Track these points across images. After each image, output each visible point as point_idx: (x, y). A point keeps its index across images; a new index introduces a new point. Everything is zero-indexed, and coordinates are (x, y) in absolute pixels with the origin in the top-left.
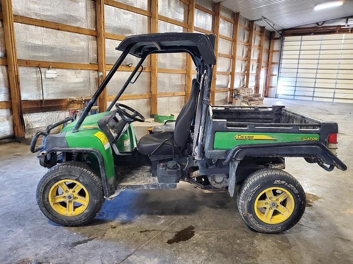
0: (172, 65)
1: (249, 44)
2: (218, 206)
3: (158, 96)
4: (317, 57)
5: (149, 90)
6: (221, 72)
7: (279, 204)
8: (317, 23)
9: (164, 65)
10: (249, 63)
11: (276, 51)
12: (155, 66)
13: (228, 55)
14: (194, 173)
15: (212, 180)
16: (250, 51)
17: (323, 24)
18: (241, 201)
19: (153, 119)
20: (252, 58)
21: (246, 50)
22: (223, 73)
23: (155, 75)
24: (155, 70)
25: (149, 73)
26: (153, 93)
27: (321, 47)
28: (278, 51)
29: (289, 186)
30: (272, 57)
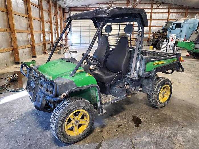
1: (56, 15)
3: (19, 49)
5: (11, 45)
6: (47, 32)
8: (86, 5)
12: (14, 28)
13: (48, 21)
17: (89, 6)
21: (55, 18)
24: (14, 31)
25: (9, 33)
26: (15, 47)
29: (169, 83)
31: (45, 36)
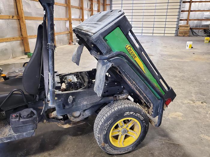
0: (37, 14)
2: (79, 133)
3: (28, 38)
4: (131, 8)
5: (20, 33)
6: (75, 19)
7: (129, 130)
9: (30, 13)
10: (92, 12)
11: (108, 5)
12: (22, 14)
13: (78, 7)
14: (53, 113)
15: (70, 116)
16: (93, 4)
18: (97, 135)
19: (27, 56)
20: (94, 9)
21: (89, 3)
22: (76, 20)
23: (23, 22)
24: (22, 18)
25: (18, 20)
26: (24, 36)
27: (133, 2)
28: (109, 5)
29: (136, 115)
30: (106, 8)
31: (72, 24)
